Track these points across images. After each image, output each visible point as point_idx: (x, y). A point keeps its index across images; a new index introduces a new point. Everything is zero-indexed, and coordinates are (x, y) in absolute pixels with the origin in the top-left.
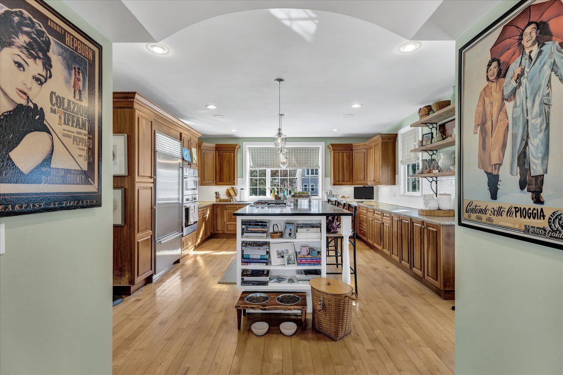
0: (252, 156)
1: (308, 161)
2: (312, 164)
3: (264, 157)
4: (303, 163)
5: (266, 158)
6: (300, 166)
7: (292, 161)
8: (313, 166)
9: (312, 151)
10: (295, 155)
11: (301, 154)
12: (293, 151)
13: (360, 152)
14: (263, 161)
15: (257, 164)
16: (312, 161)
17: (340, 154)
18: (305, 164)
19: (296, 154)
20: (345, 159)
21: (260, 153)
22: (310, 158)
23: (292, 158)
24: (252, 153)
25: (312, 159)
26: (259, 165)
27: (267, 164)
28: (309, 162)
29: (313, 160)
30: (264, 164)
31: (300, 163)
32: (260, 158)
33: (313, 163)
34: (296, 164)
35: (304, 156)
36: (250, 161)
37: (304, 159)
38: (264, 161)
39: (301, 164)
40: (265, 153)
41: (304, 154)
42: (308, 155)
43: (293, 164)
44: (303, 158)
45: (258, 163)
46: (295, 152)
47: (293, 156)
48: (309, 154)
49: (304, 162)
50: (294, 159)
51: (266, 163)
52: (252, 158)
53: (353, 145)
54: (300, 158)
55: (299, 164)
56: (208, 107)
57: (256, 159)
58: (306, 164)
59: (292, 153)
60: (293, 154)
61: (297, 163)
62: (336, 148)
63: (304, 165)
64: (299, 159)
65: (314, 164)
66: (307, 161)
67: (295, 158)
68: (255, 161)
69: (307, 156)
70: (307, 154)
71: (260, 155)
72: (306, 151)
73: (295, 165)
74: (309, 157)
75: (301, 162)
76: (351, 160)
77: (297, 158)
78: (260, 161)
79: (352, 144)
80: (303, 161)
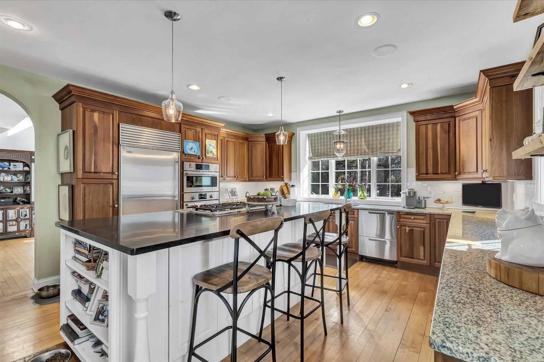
0: (311, 144)
1: (385, 143)
2: (391, 149)
3: (325, 144)
4: (377, 147)
5: (327, 145)
6: (372, 152)
7: (361, 146)
8: (393, 151)
9: (391, 129)
10: (365, 137)
11: (374, 134)
12: (363, 132)
13: (469, 118)
14: (324, 149)
15: (316, 154)
16: (391, 145)
17: (430, 127)
18: (381, 149)
19: (367, 136)
20: (439, 135)
21: (321, 139)
22: (389, 139)
23: (361, 142)
24: (312, 140)
25: (391, 141)
26: (319, 154)
27: (329, 153)
28: (387, 145)
29: (393, 143)
30: (326, 153)
31: (372, 148)
32: (321, 146)
33: (393, 147)
34: (367, 150)
35: (379, 138)
36: (309, 151)
37: (378, 142)
38: (326, 150)
39: (375, 150)
40: (327, 138)
41: (379, 134)
42: (385, 136)
43: (363, 151)
44: (377, 140)
45: (318, 152)
46: (365, 134)
47: (363, 140)
48: (387, 133)
49: (379, 146)
50: (363, 143)
51: (327, 152)
52: (312, 147)
53: (455, 107)
54: (373, 140)
55: (370, 150)
56: (190, 87)
57: (317, 148)
58: (383, 149)
59: (361, 134)
60: (363, 136)
61: (368, 148)
62: (422, 118)
63: (379, 151)
64: (371, 143)
65: (395, 148)
66: (382, 145)
67: (365, 142)
68: (315, 150)
69: (383, 138)
70: (383, 134)
71: (321, 142)
72: (382, 130)
73: (365, 152)
74: (387, 137)
75: (374, 146)
76: (451, 134)
77: (369, 141)
78: (321, 149)
79: (452, 106)
80: (376, 144)
